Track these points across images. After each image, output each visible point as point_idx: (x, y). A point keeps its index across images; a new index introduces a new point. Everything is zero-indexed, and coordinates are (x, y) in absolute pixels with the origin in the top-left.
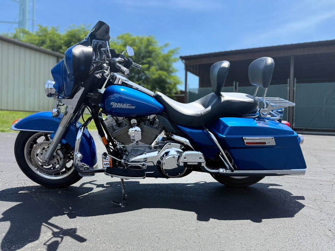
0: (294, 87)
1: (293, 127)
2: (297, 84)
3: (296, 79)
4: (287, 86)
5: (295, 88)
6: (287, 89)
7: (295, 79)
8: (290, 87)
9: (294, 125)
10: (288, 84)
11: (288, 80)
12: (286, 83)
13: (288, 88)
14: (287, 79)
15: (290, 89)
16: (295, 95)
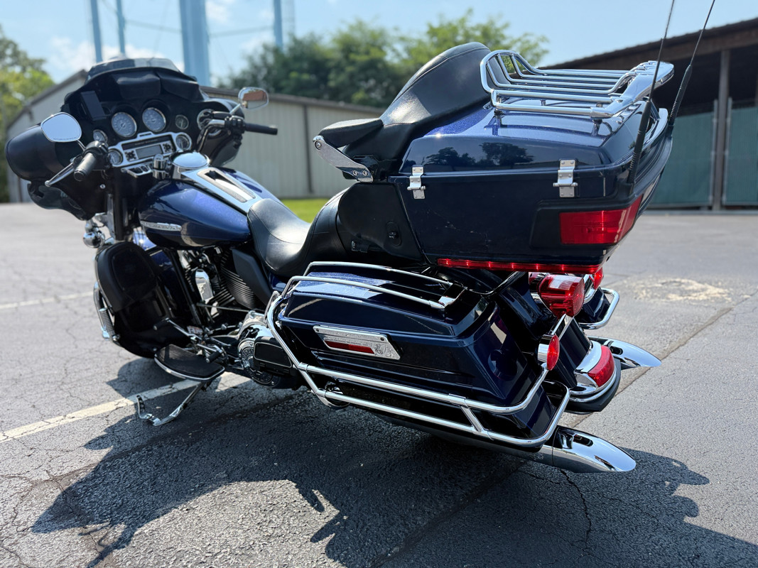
0: (726, 117)
1: (721, 202)
2: (734, 111)
3: (734, 100)
4: (712, 117)
5: (729, 120)
6: (712, 123)
7: (730, 101)
8: (718, 117)
9: (724, 198)
10: (715, 113)
11: (716, 103)
12: (710, 109)
13: (715, 121)
14: (713, 100)
15: (718, 124)
16: (728, 133)
